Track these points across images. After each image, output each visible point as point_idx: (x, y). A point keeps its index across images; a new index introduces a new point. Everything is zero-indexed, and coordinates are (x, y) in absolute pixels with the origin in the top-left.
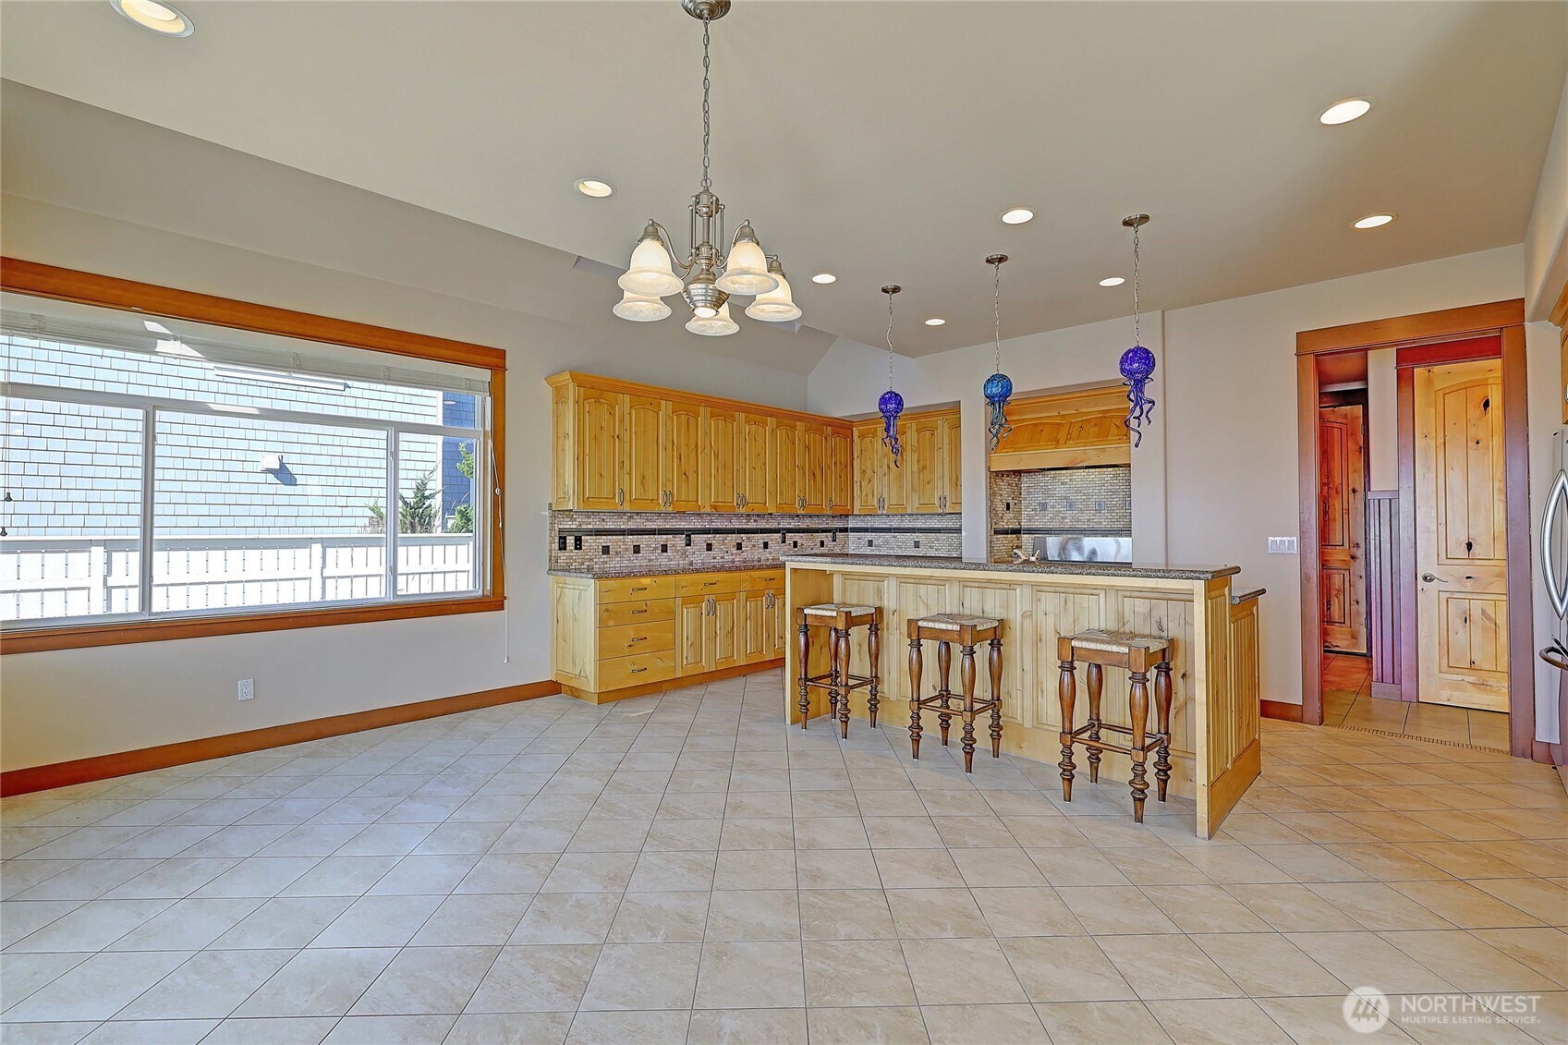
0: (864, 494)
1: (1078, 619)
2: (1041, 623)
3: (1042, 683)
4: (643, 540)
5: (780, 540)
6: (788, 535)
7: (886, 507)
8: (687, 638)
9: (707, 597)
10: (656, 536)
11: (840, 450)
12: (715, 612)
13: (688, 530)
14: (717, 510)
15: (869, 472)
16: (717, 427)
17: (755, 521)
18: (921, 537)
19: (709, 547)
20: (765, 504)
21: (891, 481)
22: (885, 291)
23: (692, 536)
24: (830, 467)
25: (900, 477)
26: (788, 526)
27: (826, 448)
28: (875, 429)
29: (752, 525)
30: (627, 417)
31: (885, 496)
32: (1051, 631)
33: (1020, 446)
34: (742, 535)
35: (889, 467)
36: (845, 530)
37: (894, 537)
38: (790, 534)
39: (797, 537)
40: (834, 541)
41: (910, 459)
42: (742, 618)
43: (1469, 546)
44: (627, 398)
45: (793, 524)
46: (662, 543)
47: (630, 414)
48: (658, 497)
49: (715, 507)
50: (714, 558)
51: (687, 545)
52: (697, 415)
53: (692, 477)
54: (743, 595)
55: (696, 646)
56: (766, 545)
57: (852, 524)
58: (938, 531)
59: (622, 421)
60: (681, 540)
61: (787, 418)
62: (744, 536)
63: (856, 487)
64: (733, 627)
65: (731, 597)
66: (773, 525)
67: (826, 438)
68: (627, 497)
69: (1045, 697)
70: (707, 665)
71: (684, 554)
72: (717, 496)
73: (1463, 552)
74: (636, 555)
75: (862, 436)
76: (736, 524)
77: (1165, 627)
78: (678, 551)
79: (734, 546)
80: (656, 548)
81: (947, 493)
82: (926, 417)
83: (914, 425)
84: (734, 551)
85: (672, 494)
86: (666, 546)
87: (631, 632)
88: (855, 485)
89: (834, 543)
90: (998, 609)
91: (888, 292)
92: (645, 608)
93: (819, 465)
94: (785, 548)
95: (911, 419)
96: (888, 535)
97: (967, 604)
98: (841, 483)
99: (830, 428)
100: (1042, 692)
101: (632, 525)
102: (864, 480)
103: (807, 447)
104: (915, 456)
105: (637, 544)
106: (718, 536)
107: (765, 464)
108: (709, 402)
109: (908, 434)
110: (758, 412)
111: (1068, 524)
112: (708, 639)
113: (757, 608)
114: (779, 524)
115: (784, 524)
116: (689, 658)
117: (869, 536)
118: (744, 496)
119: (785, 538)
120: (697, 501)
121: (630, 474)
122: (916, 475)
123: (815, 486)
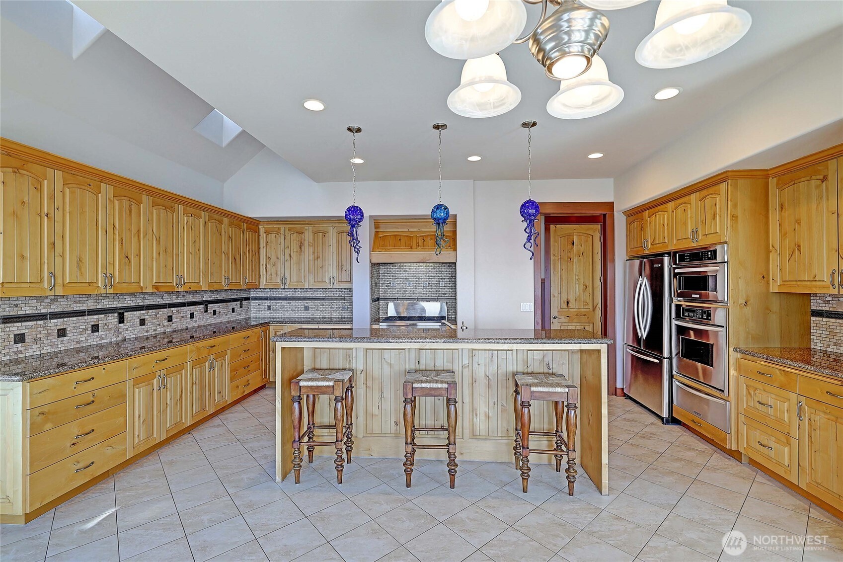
0: (269, 273)
1: (500, 366)
2: (476, 370)
3: (476, 409)
4: (69, 323)
5: (203, 310)
6: (210, 306)
7: (288, 283)
8: (139, 417)
9: (158, 373)
10: (86, 317)
11: (252, 241)
12: (165, 386)
13: (121, 308)
14: (158, 290)
15: (273, 258)
16: (158, 215)
17: (184, 296)
18: (310, 303)
19: (142, 322)
20: (199, 283)
21: (292, 266)
22: (349, 129)
23: (126, 314)
24: (245, 253)
25: (299, 263)
26: (209, 299)
27: (243, 239)
28: (279, 229)
29: (181, 300)
30: (58, 195)
31: (287, 275)
32: (482, 374)
33: (389, 248)
34: (172, 309)
35: (290, 256)
36: (248, 299)
37: (288, 303)
38: (211, 305)
39: (216, 307)
40: (241, 307)
41: (308, 251)
42: (189, 385)
43: (568, 303)
44: (59, 174)
45: (214, 297)
46: (92, 323)
47: (63, 192)
48: (97, 280)
49: (156, 288)
50: (147, 332)
51: (120, 323)
52: (139, 203)
53: (134, 260)
54: (190, 365)
55: (148, 422)
56: (192, 316)
57: (253, 294)
58: (323, 299)
59: (52, 197)
60: (114, 318)
61: (217, 214)
62: (174, 310)
63: (263, 269)
64: (181, 395)
65: (180, 368)
66: (198, 298)
67: (243, 232)
68: (60, 281)
69: (478, 419)
70: (159, 436)
71: (117, 332)
72: (158, 276)
73: (565, 306)
74: (61, 339)
75: (267, 233)
76: (167, 300)
77: (551, 367)
78: (110, 330)
79: (165, 319)
80: (85, 329)
81: (335, 275)
82: (319, 224)
83: (310, 229)
84: (166, 323)
85: (112, 276)
86: (97, 325)
87: (74, 429)
88: (261, 267)
89: (241, 309)
90: (446, 364)
91: (352, 131)
92: (92, 399)
93: (238, 252)
94: (207, 316)
95: (308, 224)
96: (284, 302)
97: (422, 362)
98: (252, 267)
99: (245, 224)
100: (476, 415)
101: (55, 308)
102: (269, 263)
103: (230, 238)
104: (311, 250)
105: (62, 327)
106: (151, 311)
107: (199, 250)
108: (152, 191)
109: (306, 233)
110: (195, 207)
111: (408, 294)
112: (159, 411)
113: (201, 373)
114: (203, 297)
115: (206, 298)
116: (141, 436)
117: (268, 303)
118: (182, 277)
119: (207, 308)
120: (139, 283)
121: (63, 256)
122: (312, 263)
123: (236, 268)
